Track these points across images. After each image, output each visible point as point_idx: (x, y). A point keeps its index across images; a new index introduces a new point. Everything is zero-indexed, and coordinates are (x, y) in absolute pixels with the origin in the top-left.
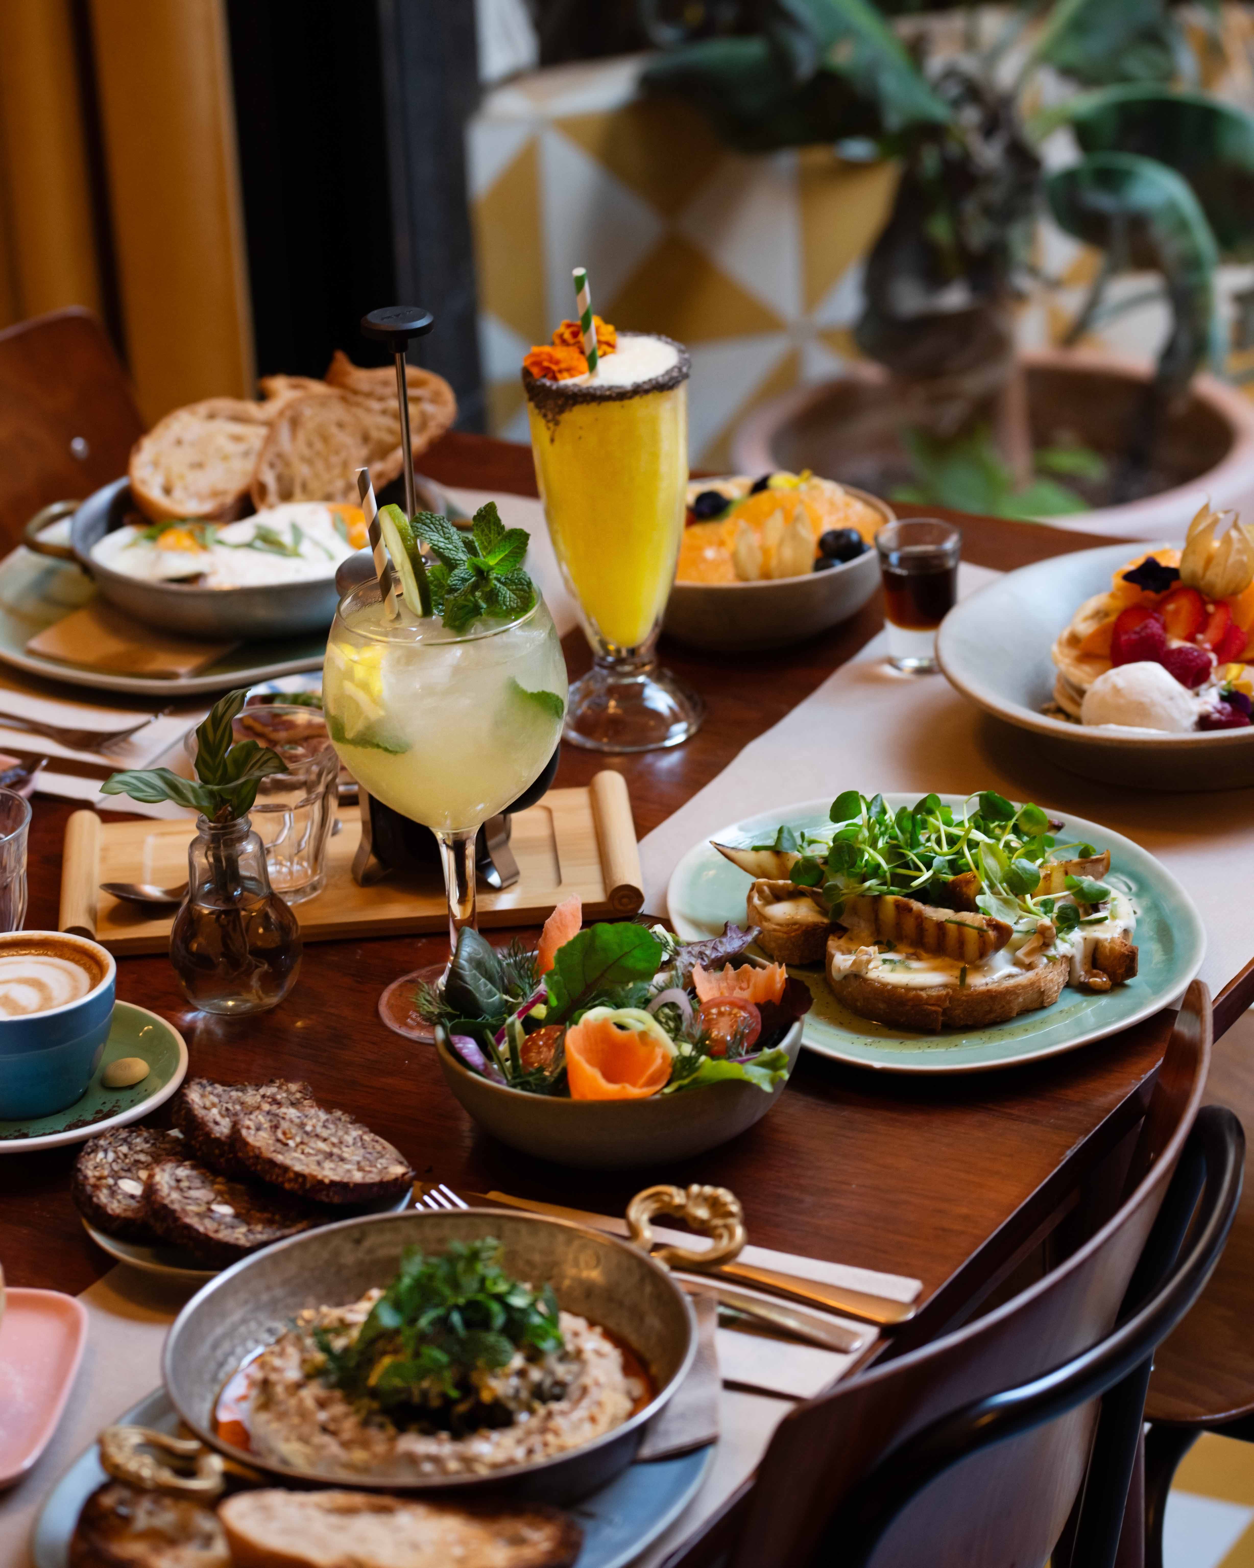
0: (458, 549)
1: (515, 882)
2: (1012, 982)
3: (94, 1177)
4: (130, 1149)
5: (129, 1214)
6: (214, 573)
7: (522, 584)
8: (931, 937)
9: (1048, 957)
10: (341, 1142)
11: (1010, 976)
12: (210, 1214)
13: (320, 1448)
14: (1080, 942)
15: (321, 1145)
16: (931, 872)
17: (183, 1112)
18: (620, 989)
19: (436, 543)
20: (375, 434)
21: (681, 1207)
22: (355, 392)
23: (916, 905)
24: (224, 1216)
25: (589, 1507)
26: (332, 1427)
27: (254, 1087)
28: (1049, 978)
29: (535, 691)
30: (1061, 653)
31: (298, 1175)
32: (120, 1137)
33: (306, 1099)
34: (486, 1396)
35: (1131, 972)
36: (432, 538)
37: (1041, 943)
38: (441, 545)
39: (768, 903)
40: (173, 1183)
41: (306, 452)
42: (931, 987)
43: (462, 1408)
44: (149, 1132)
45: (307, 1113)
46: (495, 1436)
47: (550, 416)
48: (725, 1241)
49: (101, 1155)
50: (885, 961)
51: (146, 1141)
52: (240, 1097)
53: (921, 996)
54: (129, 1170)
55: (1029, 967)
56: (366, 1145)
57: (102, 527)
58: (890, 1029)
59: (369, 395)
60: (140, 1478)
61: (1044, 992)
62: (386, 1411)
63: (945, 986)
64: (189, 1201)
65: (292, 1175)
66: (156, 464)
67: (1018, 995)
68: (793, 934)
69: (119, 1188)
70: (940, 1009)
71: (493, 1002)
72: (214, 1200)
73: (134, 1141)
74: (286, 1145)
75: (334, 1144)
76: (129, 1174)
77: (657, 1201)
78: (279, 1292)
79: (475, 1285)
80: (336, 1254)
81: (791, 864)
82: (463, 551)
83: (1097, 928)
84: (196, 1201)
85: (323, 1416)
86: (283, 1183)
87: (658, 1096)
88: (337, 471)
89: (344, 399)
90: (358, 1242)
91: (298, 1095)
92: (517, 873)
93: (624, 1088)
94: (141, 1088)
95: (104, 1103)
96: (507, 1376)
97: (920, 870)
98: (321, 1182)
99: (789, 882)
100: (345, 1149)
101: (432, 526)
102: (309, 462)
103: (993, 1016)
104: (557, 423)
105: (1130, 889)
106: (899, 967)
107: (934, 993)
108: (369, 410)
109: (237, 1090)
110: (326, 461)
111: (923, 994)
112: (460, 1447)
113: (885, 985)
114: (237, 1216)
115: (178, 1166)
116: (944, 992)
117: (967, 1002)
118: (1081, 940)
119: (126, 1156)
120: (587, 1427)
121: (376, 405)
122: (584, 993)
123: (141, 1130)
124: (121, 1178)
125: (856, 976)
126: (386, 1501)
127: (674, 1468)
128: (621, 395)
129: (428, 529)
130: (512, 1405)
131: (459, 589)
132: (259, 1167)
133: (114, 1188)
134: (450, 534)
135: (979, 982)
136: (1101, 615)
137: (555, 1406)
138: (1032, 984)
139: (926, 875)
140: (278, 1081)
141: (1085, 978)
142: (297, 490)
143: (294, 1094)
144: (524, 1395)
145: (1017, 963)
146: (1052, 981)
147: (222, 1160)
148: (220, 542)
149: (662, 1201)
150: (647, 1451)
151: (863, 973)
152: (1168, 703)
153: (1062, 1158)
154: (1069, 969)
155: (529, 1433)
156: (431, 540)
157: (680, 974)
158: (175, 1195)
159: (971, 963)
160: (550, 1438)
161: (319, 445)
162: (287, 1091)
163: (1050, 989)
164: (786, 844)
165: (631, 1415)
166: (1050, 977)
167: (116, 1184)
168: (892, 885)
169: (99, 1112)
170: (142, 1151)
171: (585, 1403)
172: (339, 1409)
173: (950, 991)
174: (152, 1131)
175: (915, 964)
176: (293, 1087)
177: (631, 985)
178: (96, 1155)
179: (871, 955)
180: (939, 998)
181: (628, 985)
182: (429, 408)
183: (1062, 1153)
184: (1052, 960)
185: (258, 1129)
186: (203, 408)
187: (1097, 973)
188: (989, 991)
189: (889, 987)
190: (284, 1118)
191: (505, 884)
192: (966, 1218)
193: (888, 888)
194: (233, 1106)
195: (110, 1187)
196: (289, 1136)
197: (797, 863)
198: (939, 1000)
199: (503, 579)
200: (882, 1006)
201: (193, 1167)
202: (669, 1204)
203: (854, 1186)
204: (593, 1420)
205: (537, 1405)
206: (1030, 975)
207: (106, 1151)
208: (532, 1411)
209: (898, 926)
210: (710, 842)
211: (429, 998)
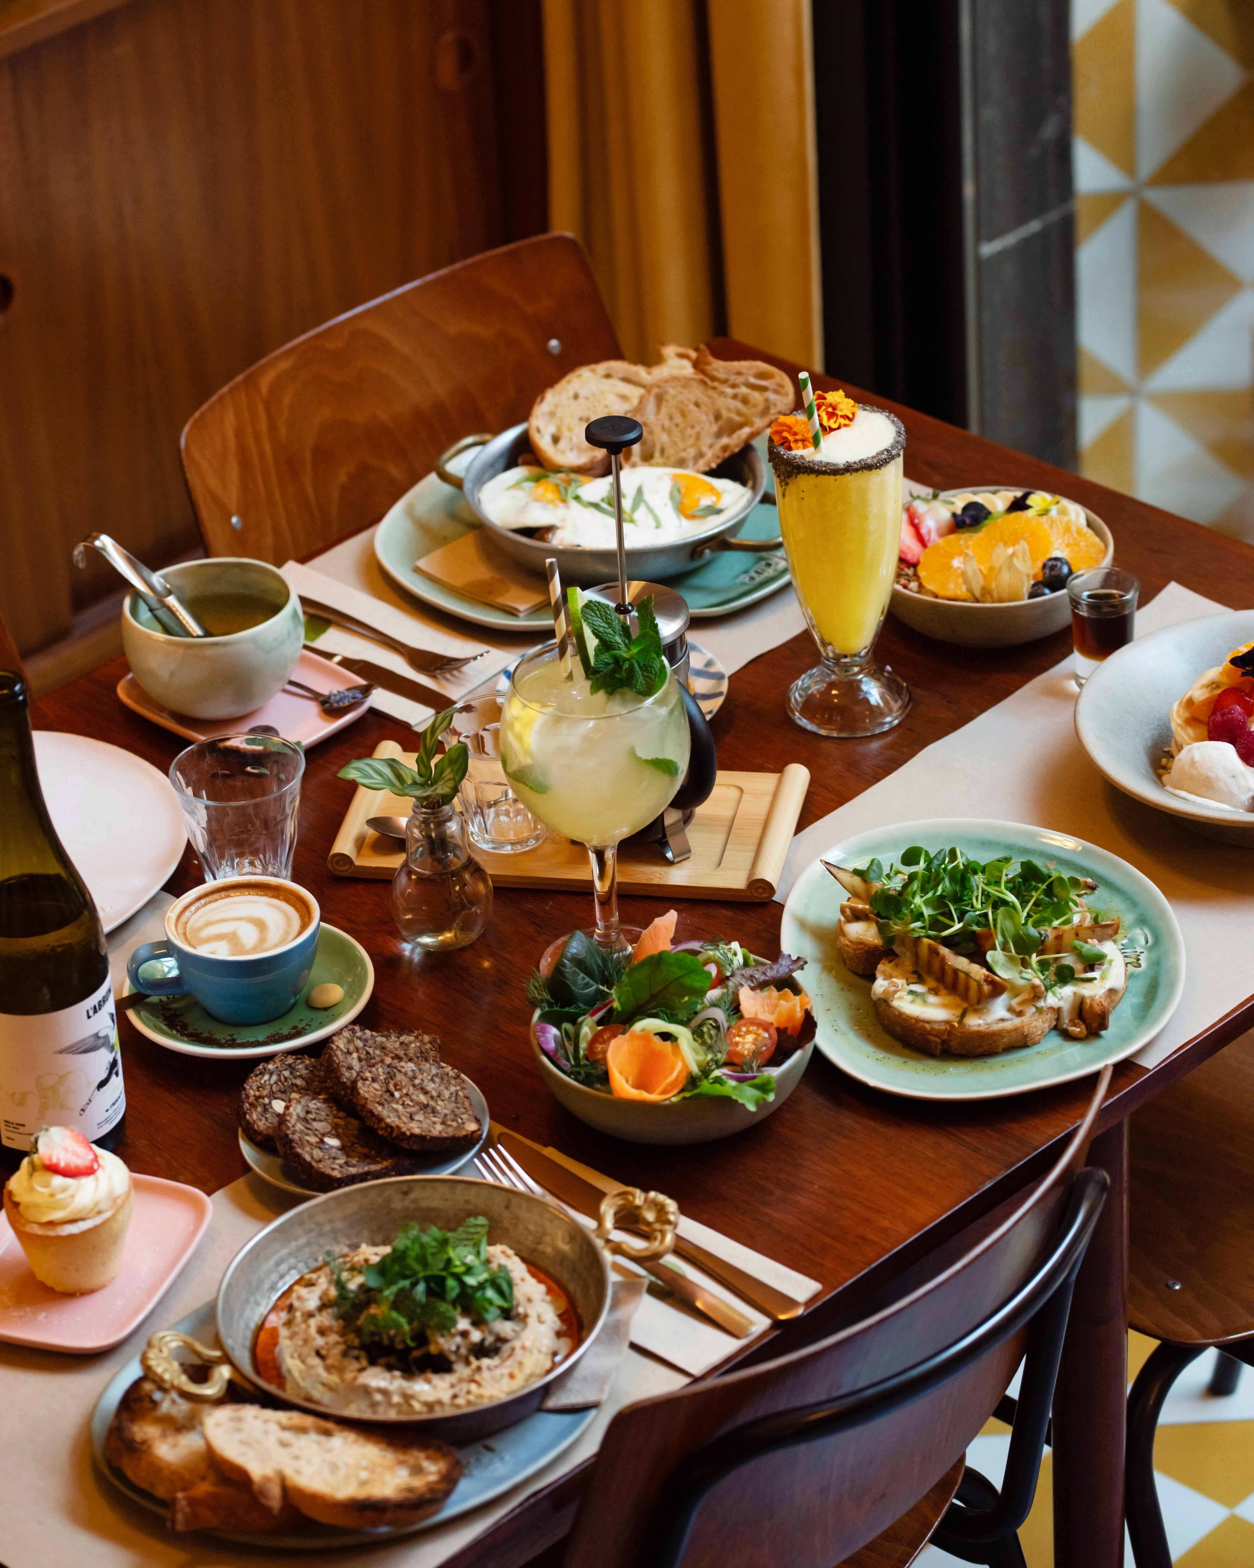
0: (615, 633)
1: (688, 858)
2: (1001, 1026)
3: (255, 1096)
4: (291, 1073)
5: (270, 1131)
6: (563, 527)
7: (651, 673)
8: (949, 979)
9: (1037, 1008)
10: (439, 1096)
11: (1002, 1020)
12: (322, 1146)
13: (310, 1367)
14: (1070, 996)
15: (423, 1098)
16: (961, 925)
17: (327, 1056)
18: (677, 1000)
19: (597, 627)
20: (725, 414)
21: (638, 1208)
22: (713, 379)
23: (944, 951)
24: (332, 1147)
25: (491, 1442)
26: (324, 1352)
27: (397, 1035)
28: (1032, 1025)
29: (649, 758)
30: (1178, 711)
31: (388, 1126)
32: (286, 1063)
33: (432, 1050)
34: (433, 1349)
35: (1104, 1026)
36: (594, 623)
37: (1032, 995)
38: (601, 629)
39: (849, 921)
40: (302, 1115)
41: (667, 423)
42: (935, 1022)
43: (416, 1354)
44: (310, 1061)
45: (422, 1067)
46: (436, 1379)
47: (782, 478)
48: (656, 1244)
49: (266, 1077)
50: (911, 992)
51: (307, 1068)
52: (383, 1042)
53: (925, 1027)
54: (284, 1092)
55: (1020, 1014)
56: (459, 1100)
57: (501, 464)
58: (903, 1047)
59: (725, 382)
60: (162, 1380)
61: (1027, 1036)
62: (363, 1347)
63: (947, 1022)
64: (309, 1132)
65: (383, 1125)
66: (552, 414)
67: (1003, 1037)
68: (858, 952)
69: (271, 1107)
70: (938, 1040)
71: (587, 994)
72: (329, 1132)
73: (297, 1067)
74: (392, 1095)
75: (432, 1097)
76: (283, 1096)
77: (623, 1199)
78: (339, 1225)
79: (441, 1265)
80: (389, 1201)
81: (873, 891)
82: (620, 634)
83: (1088, 985)
84: (315, 1132)
85: (320, 1341)
86: (377, 1129)
87: (667, 1102)
88: (691, 441)
89: (703, 383)
90: (406, 1193)
91: (428, 1046)
92: (689, 851)
93: (641, 1093)
94: (330, 1012)
95: (302, 1020)
96: (453, 1336)
97: (953, 921)
98: (404, 1134)
99: (867, 907)
100: (440, 1103)
101: (598, 612)
102: (669, 432)
103: (981, 1050)
104: (787, 484)
105: (1147, 942)
106: (919, 1000)
107: (936, 1026)
108: (722, 394)
109: (382, 1036)
110: (682, 432)
111: (927, 1026)
112: (405, 1384)
113: (901, 1014)
114: (342, 1148)
115: (313, 1099)
116: (944, 1028)
117: (961, 1037)
118: (1072, 994)
119: (286, 1078)
120: (506, 1380)
121: (729, 391)
122: (648, 1001)
123: (305, 1058)
124: (276, 1098)
125: (884, 1002)
126: (330, 1425)
127: (566, 1419)
128: (835, 471)
129: (593, 614)
130: (453, 1358)
131: (602, 671)
132: (364, 1114)
133: (268, 1107)
134: (611, 620)
135: (975, 1022)
136: (1214, 685)
137: (485, 1362)
138: (1016, 1030)
139: (957, 926)
140: (416, 1032)
141: (1068, 1025)
142: (657, 454)
143: (425, 1044)
144: (463, 1351)
145: (1010, 1009)
146: (1036, 1027)
147: (345, 1099)
148: (577, 498)
149: (627, 1199)
150: (551, 1403)
151: (889, 1000)
152: (1230, 781)
153: (980, 1187)
154: (1056, 1017)
155: (461, 1380)
156: (594, 624)
157: (730, 992)
158: (299, 1126)
159: (971, 1005)
160: (473, 1387)
161: (678, 419)
162: (422, 1041)
163: (1033, 1033)
164: (872, 875)
165: (549, 1372)
166: (1035, 1023)
167: (270, 1103)
168: (930, 930)
169: (295, 1027)
170: (300, 1076)
171: (509, 1363)
172: (333, 1338)
173: (948, 1027)
174: (312, 1060)
175: (932, 999)
176: (426, 1038)
177: (686, 999)
178: (263, 1077)
179: (898, 987)
180: (939, 1031)
181: (684, 998)
182: (771, 396)
183: (983, 1183)
184: (1039, 1011)
185: (374, 1080)
186: (603, 367)
187: (1078, 1023)
188: (979, 1032)
189: (904, 1016)
190: (400, 1071)
191: (676, 860)
192: (884, 1230)
193: (926, 932)
194: (374, 1051)
195: (265, 1105)
196: (398, 1087)
197: (877, 892)
198: (939, 1033)
199: (641, 664)
200: (899, 1029)
201: (325, 1101)
202: (632, 1203)
203: (816, 1186)
204: (512, 1376)
205: (472, 1359)
206: (1017, 1021)
207: (271, 1074)
208: (468, 1363)
209: (929, 964)
210: (821, 861)
211: (537, 985)
